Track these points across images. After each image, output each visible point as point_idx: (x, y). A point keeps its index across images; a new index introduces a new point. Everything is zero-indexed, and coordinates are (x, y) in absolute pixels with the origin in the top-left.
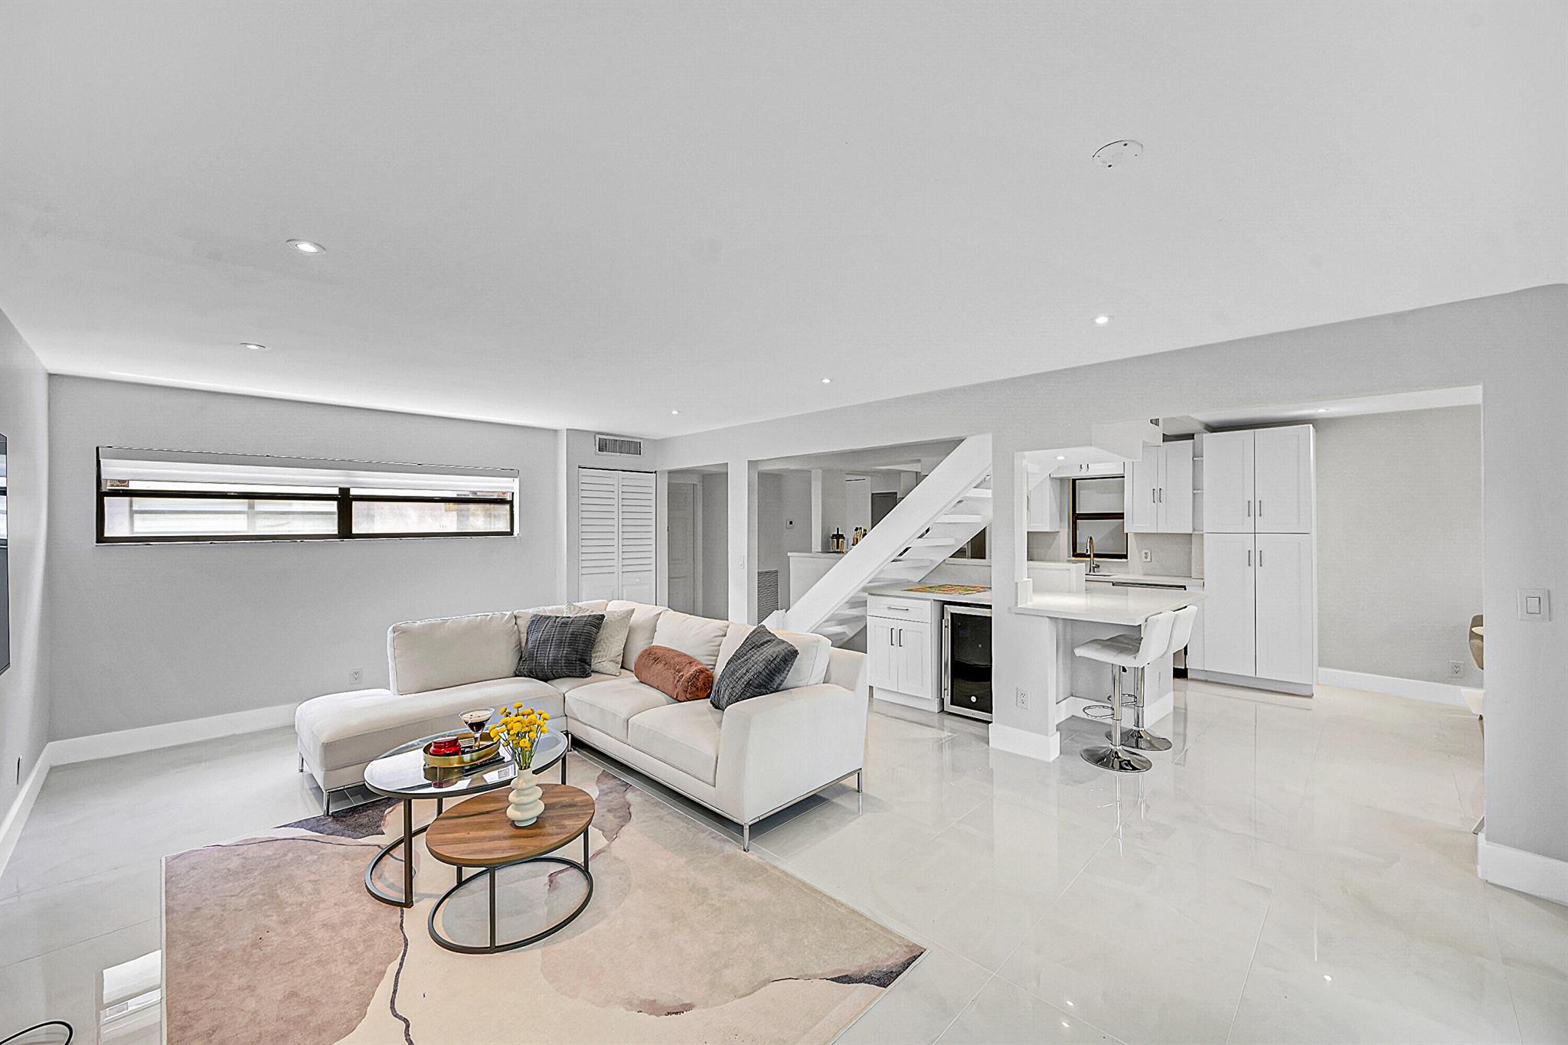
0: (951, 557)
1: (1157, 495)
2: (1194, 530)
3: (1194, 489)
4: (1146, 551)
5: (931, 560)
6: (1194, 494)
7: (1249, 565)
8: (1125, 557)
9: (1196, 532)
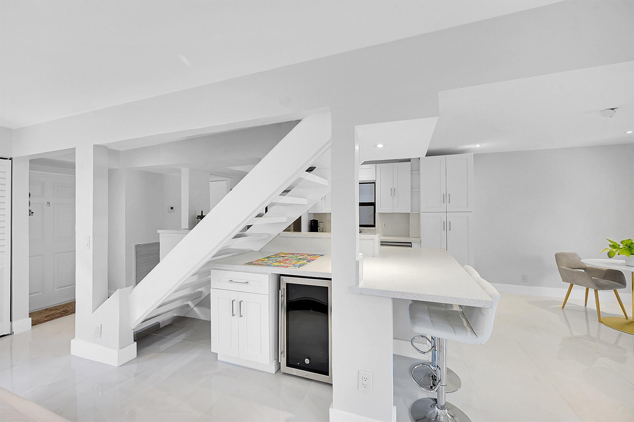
0: (283, 231)
1: (393, 191)
2: (411, 211)
3: (411, 189)
4: (385, 223)
5: (269, 234)
6: (411, 191)
7: (444, 230)
8: (374, 226)
9: (412, 212)
